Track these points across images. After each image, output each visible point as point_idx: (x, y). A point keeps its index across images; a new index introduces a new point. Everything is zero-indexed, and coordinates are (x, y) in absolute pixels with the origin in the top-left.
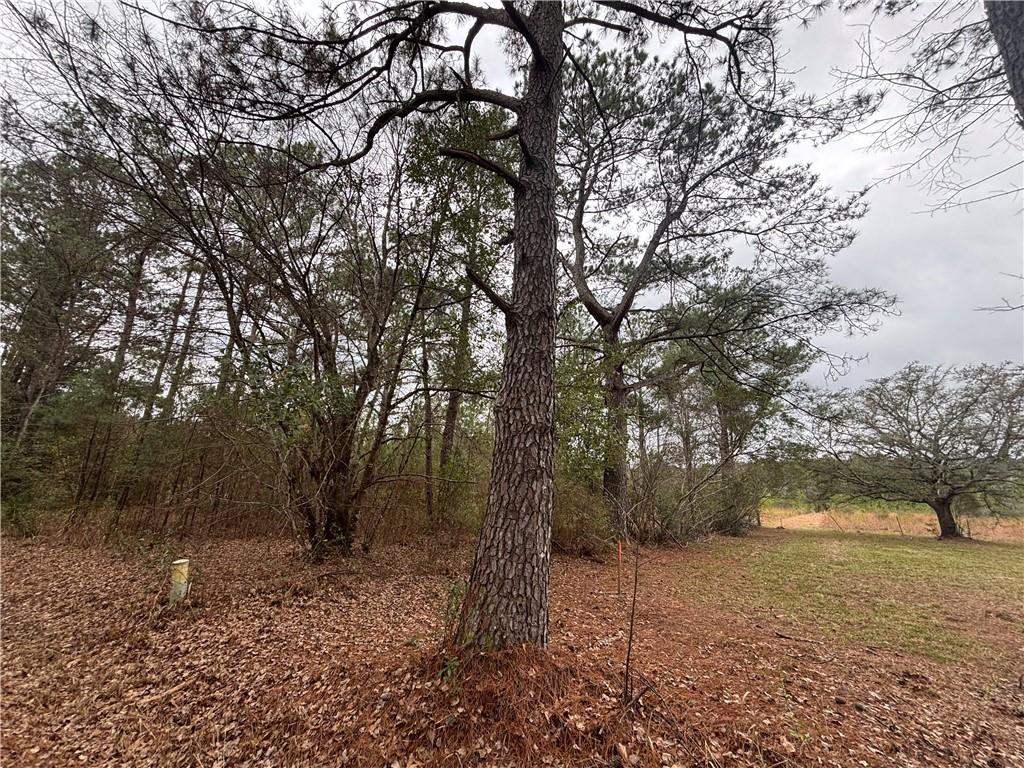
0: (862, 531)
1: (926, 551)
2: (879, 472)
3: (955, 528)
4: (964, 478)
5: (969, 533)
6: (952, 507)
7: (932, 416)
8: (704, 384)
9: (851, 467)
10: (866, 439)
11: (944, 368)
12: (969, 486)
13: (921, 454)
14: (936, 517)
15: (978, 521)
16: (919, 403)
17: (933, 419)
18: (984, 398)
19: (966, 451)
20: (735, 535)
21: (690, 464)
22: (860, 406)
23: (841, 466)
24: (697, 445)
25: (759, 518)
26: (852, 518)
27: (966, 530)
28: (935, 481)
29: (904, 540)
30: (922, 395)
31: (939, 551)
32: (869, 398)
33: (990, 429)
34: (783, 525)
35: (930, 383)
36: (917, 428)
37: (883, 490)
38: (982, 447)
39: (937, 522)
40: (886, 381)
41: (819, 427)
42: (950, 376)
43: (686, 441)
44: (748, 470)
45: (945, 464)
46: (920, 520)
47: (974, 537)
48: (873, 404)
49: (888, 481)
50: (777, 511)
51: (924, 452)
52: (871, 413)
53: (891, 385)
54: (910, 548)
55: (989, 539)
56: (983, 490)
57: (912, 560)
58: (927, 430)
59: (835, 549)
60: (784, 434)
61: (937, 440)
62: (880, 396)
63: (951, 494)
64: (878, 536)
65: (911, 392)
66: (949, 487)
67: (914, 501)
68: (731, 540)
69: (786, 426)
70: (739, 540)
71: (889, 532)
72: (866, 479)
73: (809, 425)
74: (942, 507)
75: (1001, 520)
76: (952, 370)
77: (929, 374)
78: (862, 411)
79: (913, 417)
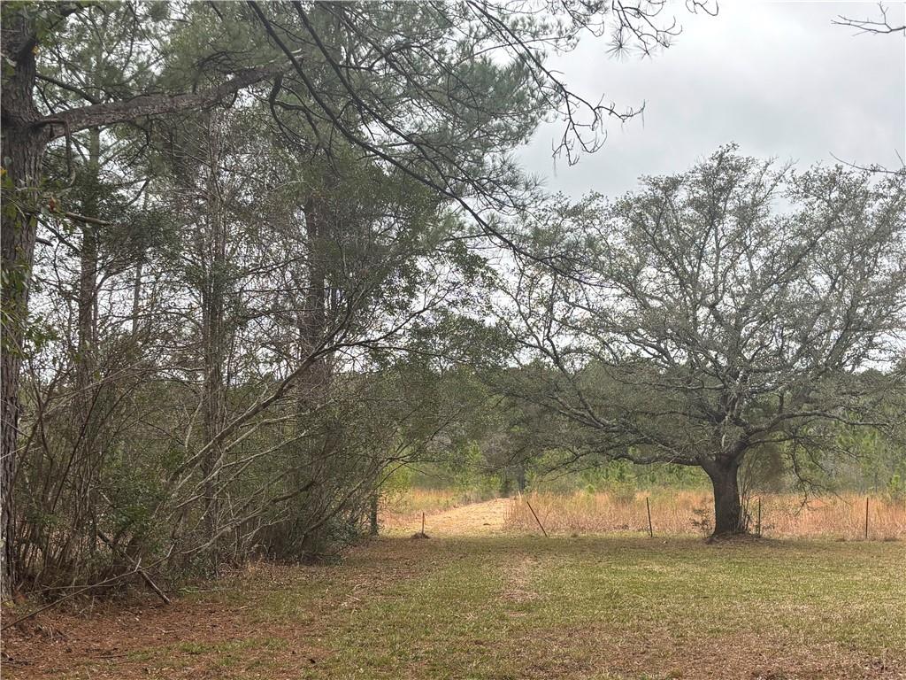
0: (581, 535)
1: (683, 566)
2: (631, 399)
3: (737, 516)
4: (767, 410)
5: (758, 527)
6: (742, 471)
7: (740, 273)
8: (277, 144)
9: (581, 386)
10: (619, 321)
11: (775, 169)
12: (773, 428)
13: (708, 358)
14: (711, 495)
15: (777, 501)
16: (723, 243)
17: (740, 282)
18: (827, 241)
19: (780, 352)
20: (312, 560)
21: (217, 372)
22: (617, 241)
23: (562, 383)
24: (242, 318)
25: (375, 515)
26: (568, 504)
27: (755, 519)
28: (720, 418)
29: (653, 547)
30: (729, 224)
31: (703, 565)
32: (638, 223)
33: (824, 307)
34: (428, 528)
35: (748, 199)
36: (710, 298)
37: (632, 437)
38: (807, 348)
39: (712, 506)
40: (674, 183)
41: (531, 288)
42: (782, 187)
43: (212, 305)
44: (361, 389)
45: (744, 379)
46: (686, 504)
47: (765, 534)
48: (643, 238)
49: (642, 418)
50: (419, 497)
51: (713, 353)
52: (637, 260)
53: (682, 195)
54: (658, 562)
55: (787, 536)
56: (793, 436)
57: (656, 586)
58: (727, 304)
59: (523, 574)
60: (451, 297)
61: (738, 328)
62: (657, 219)
63: (744, 445)
64: (607, 542)
65: (713, 215)
66: (741, 430)
67: (681, 461)
68: (299, 574)
69: (460, 277)
70: (321, 572)
71: (630, 533)
72: (606, 414)
73: (513, 281)
74: (723, 472)
75: (811, 496)
76: (788, 175)
77: (750, 178)
78: (621, 254)
79: (707, 275)
